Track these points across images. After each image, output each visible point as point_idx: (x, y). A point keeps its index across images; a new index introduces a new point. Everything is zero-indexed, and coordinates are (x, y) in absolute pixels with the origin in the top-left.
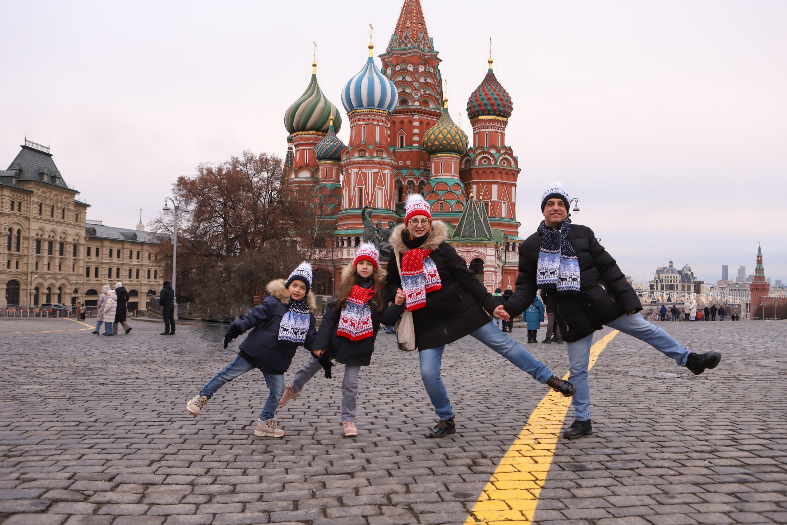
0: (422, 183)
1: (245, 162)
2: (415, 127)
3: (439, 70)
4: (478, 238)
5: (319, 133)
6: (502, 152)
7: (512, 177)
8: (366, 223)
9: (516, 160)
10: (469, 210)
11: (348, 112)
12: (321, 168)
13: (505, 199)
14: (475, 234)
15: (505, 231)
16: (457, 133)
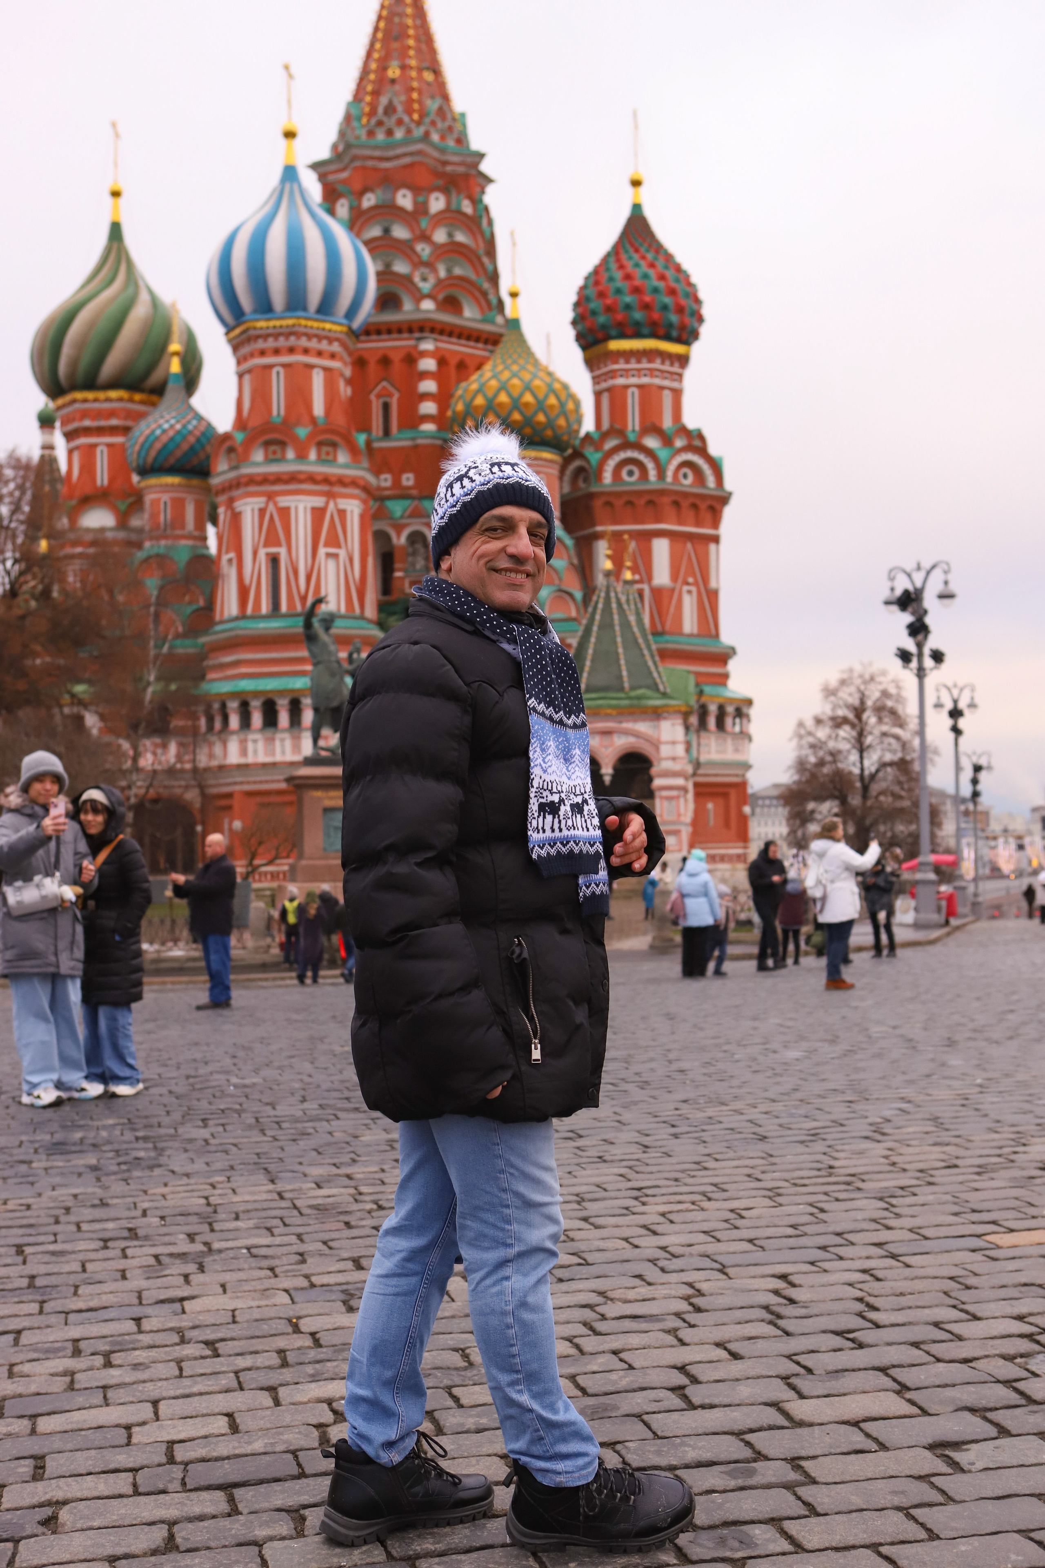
2: (424, 375)
3: (486, 209)
4: (633, 694)
5: (138, 397)
6: (679, 443)
7: (708, 517)
8: (316, 653)
9: (716, 466)
10: (603, 610)
11: (229, 330)
12: (148, 498)
13: (691, 580)
14: (625, 679)
15: (698, 674)
16: (552, 390)
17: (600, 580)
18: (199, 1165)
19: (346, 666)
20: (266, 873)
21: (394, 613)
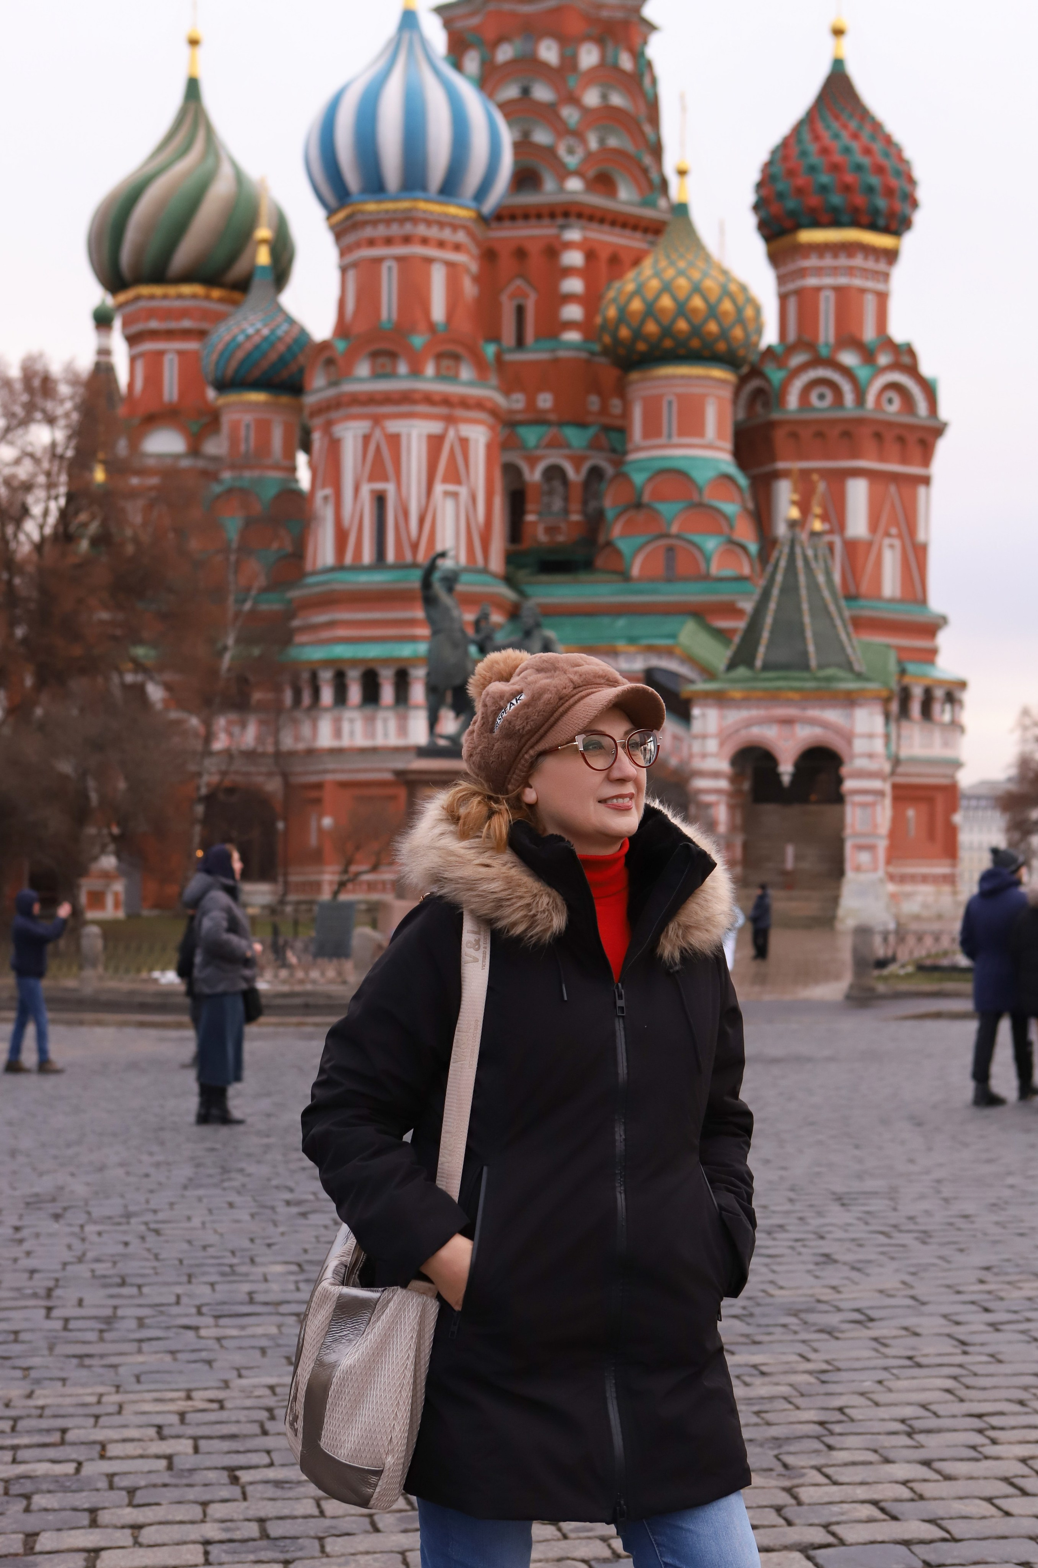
0: (596, 473)
2: (568, 272)
3: (649, 65)
4: (820, 674)
5: (216, 293)
6: (882, 360)
7: (916, 451)
8: (435, 616)
9: (929, 389)
10: (786, 569)
11: (331, 212)
12: (226, 420)
13: (894, 531)
14: (812, 655)
15: (900, 649)
16: (726, 293)
17: (781, 530)
19: (470, 632)
21: (525, 566)
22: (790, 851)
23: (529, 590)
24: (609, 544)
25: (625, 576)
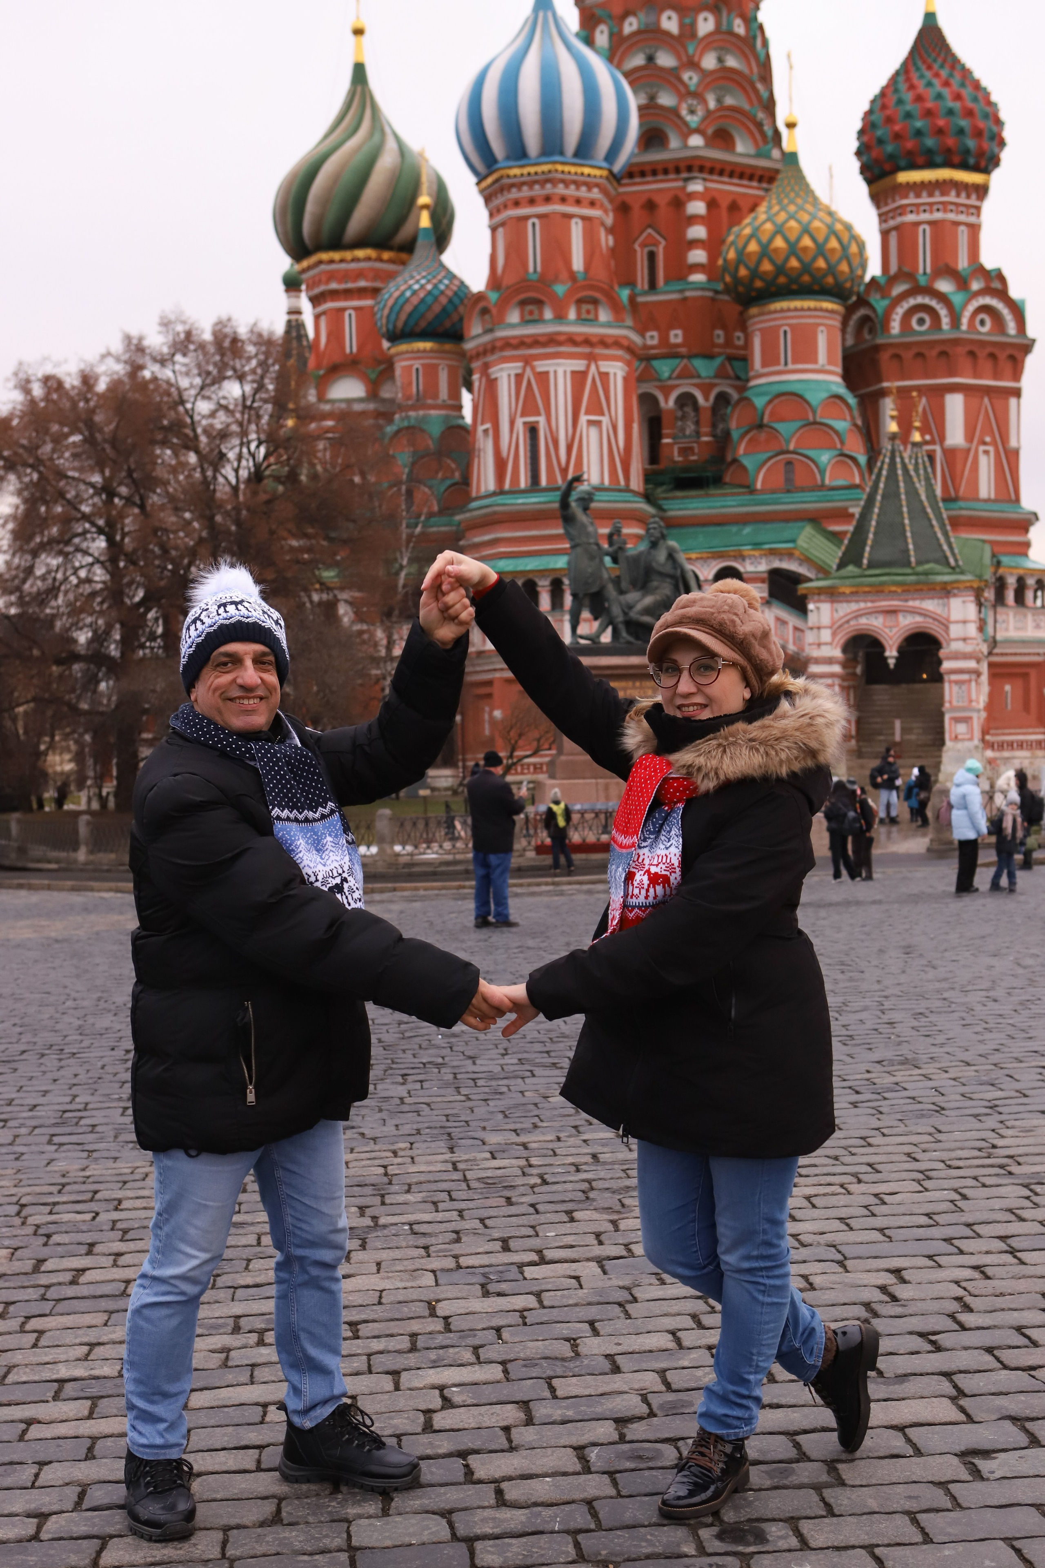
0: (722, 399)
1: (165, 350)
2: (693, 220)
3: (761, 27)
4: (920, 569)
5: (386, 255)
6: (975, 286)
7: (1008, 367)
8: (573, 532)
9: (1018, 310)
10: (888, 477)
11: (480, 180)
12: (399, 365)
13: (988, 439)
14: (912, 553)
15: (993, 543)
16: (833, 232)
17: (885, 443)
18: (389, 1129)
19: (606, 547)
20: (529, 765)
21: (661, 484)
22: (898, 724)
23: (666, 504)
24: (735, 461)
25: (751, 490)
